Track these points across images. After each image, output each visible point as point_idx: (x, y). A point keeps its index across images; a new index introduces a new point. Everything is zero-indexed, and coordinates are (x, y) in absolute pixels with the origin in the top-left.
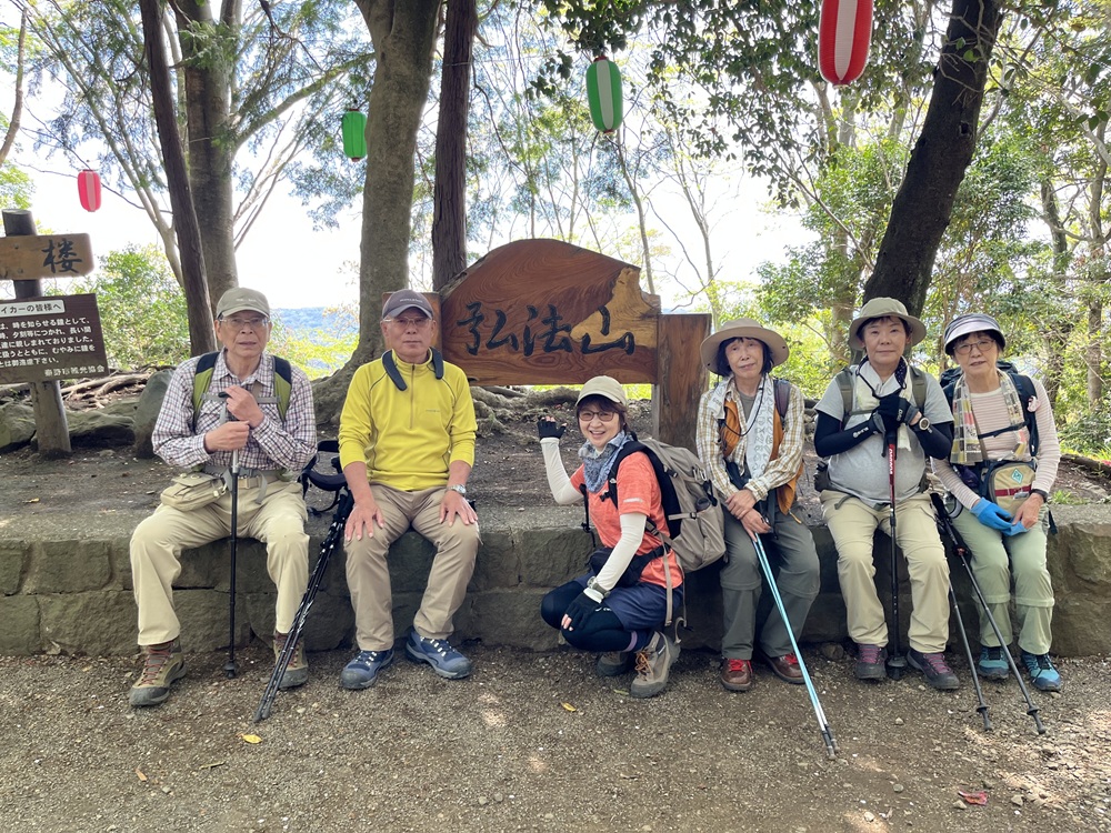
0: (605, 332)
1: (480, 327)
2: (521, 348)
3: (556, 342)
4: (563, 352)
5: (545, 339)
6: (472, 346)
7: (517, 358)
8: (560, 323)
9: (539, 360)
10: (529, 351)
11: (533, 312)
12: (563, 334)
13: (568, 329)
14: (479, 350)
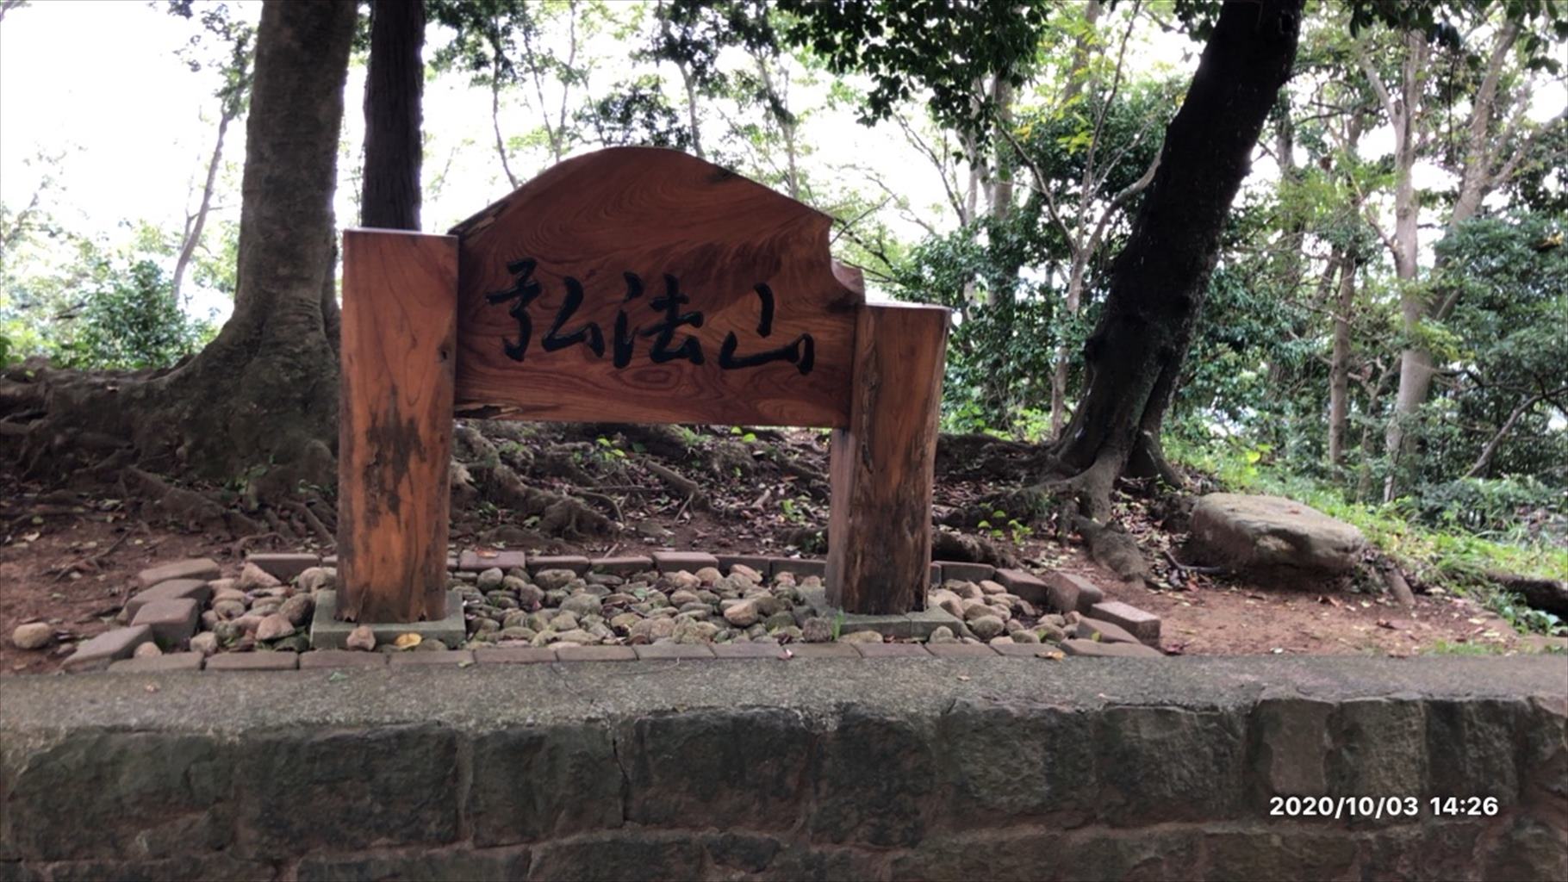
0: (764, 330)
1: (533, 309)
2: (609, 352)
3: (676, 343)
4: (687, 365)
5: (654, 338)
6: (514, 341)
7: (600, 370)
8: (683, 310)
9: (640, 377)
10: (622, 359)
11: (635, 286)
12: (686, 330)
13: (697, 321)
14: (530, 349)
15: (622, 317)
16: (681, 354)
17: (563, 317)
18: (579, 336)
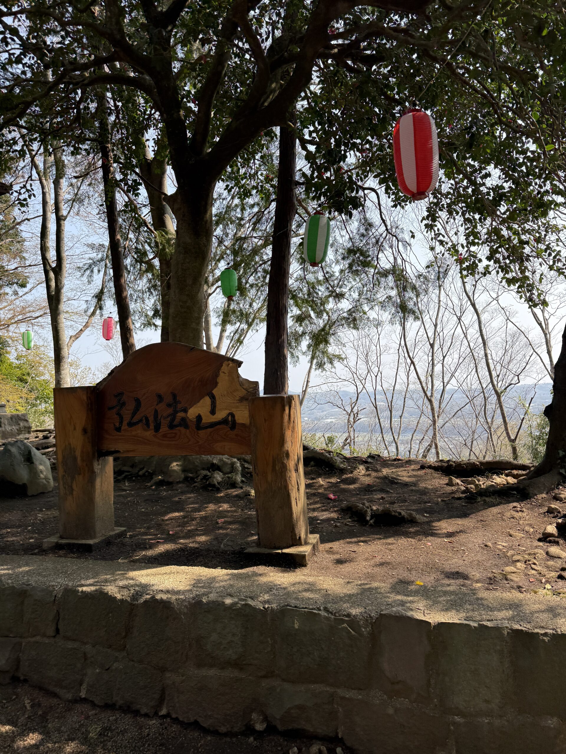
0: (213, 412)
1: (124, 411)
2: (152, 426)
3: (177, 421)
4: (182, 429)
5: (169, 419)
6: (117, 425)
7: (149, 434)
8: (179, 406)
9: (165, 436)
10: (157, 428)
11: (160, 398)
12: (181, 415)
13: (185, 411)
14: (123, 428)
15: (156, 411)
16: (180, 425)
17: (134, 414)
18: (140, 421)
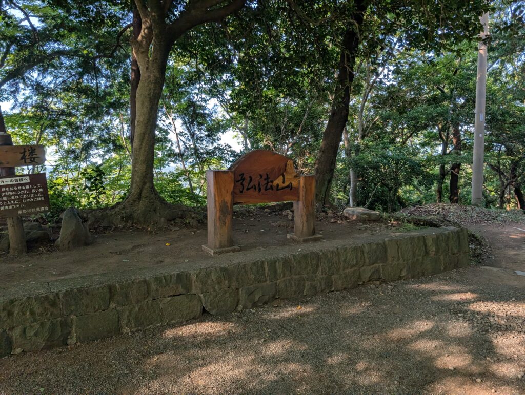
0: (284, 183)
1: (244, 183)
2: (257, 190)
3: (269, 187)
4: (271, 190)
5: (265, 186)
6: (241, 190)
7: (256, 193)
8: (269, 180)
9: (263, 194)
10: (260, 191)
11: (261, 176)
12: (270, 184)
13: (272, 182)
14: (244, 191)
15: (259, 183)
16: (270, 189)
17: (249, 184)
18: (252, 187)
